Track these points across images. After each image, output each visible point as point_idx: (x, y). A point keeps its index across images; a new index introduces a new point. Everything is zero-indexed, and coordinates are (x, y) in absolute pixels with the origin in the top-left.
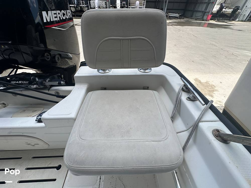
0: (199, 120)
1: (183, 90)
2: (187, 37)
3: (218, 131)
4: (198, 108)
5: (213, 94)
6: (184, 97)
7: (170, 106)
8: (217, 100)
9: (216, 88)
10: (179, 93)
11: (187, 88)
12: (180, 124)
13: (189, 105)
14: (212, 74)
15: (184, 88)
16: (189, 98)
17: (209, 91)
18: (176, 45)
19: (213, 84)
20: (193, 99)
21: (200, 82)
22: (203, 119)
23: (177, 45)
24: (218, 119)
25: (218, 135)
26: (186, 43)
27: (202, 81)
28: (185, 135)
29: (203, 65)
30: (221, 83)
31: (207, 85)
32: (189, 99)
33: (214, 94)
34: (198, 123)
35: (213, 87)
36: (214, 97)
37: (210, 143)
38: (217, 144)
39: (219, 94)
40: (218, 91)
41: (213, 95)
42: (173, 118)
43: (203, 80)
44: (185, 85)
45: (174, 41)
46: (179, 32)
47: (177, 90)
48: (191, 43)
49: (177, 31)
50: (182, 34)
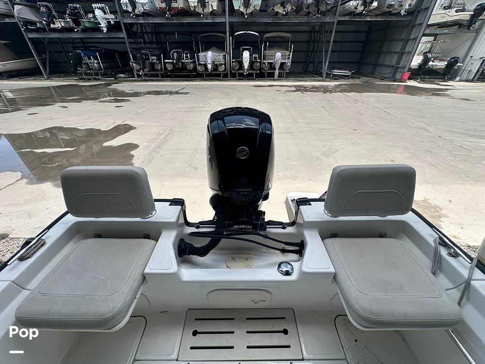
0: (470, 278)
1: (440, 244)
2: (373, 114)
5: (441, 223)
6: (444, 252)
10: (436, 247)
11: (444, 241)
13: (452, 261)
14: (431, 185)
15: (440, 241)
16: (449, 253)
20: (455, 256)
22: (473, 278)
23: (357, 129)
27: (415, 199)
28: (457, 293)
30: (450, 202)
32: (450, 255)
34: (470, 281)
35: (438, 209)
39: (452, 223)
42: (434, 273)
43: (418, 197)
44: (441, 238)
45: (351, 122)
46: (357, 105)
47: (433, 244)
48: (382, 125)
49: (353, 103)
50: (363, 108)
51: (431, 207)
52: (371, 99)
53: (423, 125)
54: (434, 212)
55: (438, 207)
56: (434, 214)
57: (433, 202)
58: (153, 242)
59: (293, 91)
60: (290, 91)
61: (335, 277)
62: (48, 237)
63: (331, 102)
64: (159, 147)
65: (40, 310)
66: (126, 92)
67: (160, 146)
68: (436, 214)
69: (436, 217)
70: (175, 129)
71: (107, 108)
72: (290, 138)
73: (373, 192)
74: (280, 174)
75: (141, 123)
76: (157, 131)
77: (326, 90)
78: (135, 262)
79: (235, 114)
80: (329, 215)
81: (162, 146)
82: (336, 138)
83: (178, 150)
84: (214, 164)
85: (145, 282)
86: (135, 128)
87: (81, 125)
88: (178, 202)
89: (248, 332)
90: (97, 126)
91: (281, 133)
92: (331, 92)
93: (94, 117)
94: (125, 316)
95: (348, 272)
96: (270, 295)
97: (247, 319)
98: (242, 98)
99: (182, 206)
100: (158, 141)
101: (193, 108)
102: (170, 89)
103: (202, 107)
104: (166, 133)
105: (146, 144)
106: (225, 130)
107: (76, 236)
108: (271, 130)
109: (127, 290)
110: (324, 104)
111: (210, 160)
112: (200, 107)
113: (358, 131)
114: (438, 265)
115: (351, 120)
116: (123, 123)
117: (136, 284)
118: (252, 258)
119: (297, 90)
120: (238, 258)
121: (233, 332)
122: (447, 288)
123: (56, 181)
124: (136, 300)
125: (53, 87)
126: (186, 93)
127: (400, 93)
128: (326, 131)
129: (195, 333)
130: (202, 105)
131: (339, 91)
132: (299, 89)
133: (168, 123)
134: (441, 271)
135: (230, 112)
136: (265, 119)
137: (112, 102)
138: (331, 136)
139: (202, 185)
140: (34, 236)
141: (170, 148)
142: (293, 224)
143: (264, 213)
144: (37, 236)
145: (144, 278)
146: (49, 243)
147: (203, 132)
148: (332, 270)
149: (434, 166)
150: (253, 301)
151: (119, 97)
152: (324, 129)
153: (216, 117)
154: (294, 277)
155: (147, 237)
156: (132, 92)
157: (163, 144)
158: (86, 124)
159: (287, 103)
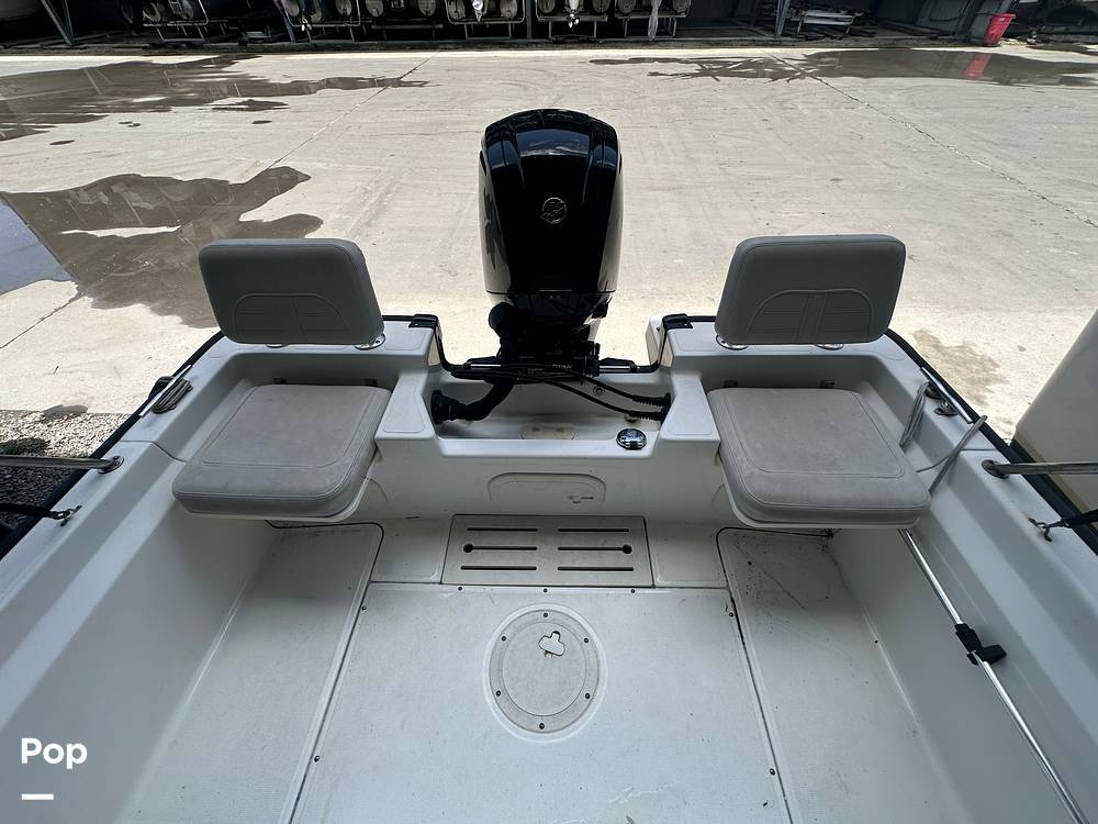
0: (961, 447)
1: (927, 394)
2: (889, 138)
3: (991, 462)
4: (959, 428)
5: (987, 394)
6: (930, 407)
7: (894, 426)
8: (999, 415)
9: (998, 371)
10: (919, 400)
11: (936, 390)
12: (918, 457)
13: (941, 422)
14: (988, 313)
15: (929, 390)
16: (939, 409)
17: (972, 381)
18: (837, 180)
19: (989, 352)
20: (949, 413)
21: (937, 346)
22: (966, 447)
23: (840, 177)
24: (993, 447)
25: (991, 467)
26: (884, 166)
27: (945, 342)
28: (932, 475)
29: (954, 274)
30: (1021, 349)
31: (965, 356)
32: (940, 412)
33: (990, 391)
34: (959, 452)
35: (989, 365)
36: (987, 404)
37: (977, 478)
38: (990, 480)
39: (1010, 394)
40: (1008, 382)
41: (985, 397)
42: (904, 446)
43: (950, 340)
44: (931, 384)
45: (829, 160)
46: (854, 111)
47: (914, 395)
48: (904, 168)
49: (842, 109)
50: (866, 122)
51: (973, 361)
52: (892, 97)
53: (1009, 168)
54: (977, 372)
55: (991, 360)
56: (975, 376)
57: (980, 350)
58: (385, 391)
59: (694, 75)
60: (685, 75)
61: (718, 450)
62: (195, 378)
63: (788, 105)
64: (368, 224)
65: (212, 484)
66: (271, 82)
67: (369, 222)
68: (980, 376)
69: (979, 382)
70: (402, 181)
71: (234, 125)
72: (673, 201)
73: (813, 294)
74: (644, 286)
75: (320, 165)
76: (359, 184)
77: (779, 72)
78: (357, 421)
79: (539, 127)
80: (726, 345)
81: (373, 222)
82: (785, 202)
83: (411, 230)
84: (497, 255)
85: (377, 454)
86: (308, 178)
87: (182, 170)
88: (428, 322)
89: (560, 549)
90: (218, 174)
91: (653, 188)
92: (790, 76)
93: (207, 151)
94: (353, 499)
95: (743, 440)
96: (602, 487)
97: (560, 530)
98: (562, 97)
99: (434, 329)
100: (365, 209)
101: (442, 124)
102: (379, 74)
103: (464, 122)
104: (382, 189)
105: (337, 216)
106: (519, 162)
107: (241, 384)
108: (615, 159)
109: (350, 461)
110: (769, 110)
111: (490, 248)
112: (458, 123)
113: (842, 183)
114: (915, 429)
115: (830, 153)
116: (278, 165)
117: (363, 454)
118: (571, 430)
119: (704, 73)
120: (545, 428)
121: (535, 549)
122: (919, 468)
123: (153, 302)
124: (366, 481)
125: (91, 70)
126: (423, 84)
127: (974, 78)
128: (763, 183)
129: (468, 549)
130: (463, 117)
131: (811, 75)
132: (708, 69)
133: (384, 166)
134: (918, 442)
135: (530, 120)
136: (604, 136)
137: (242, 109)
138: (774, 196)
139: (469, 310)
140: (170, 374)
141: (392, 225)
142: (654, 367)
143: (598, 346)
144: (175, 375)
145: (376, 448)
146: (198, 387)
147: (468, 186)
148: (715, 437)
149: (1006, 269)
150: (571, 498)
151: (259, 96)
152: (758, 179)
153: (498, 134)
154: (645, 452)
155: (373, 383)
156: (288, 81)
157: (376, 216)
158: (192, 168)
159: (675, 110)
